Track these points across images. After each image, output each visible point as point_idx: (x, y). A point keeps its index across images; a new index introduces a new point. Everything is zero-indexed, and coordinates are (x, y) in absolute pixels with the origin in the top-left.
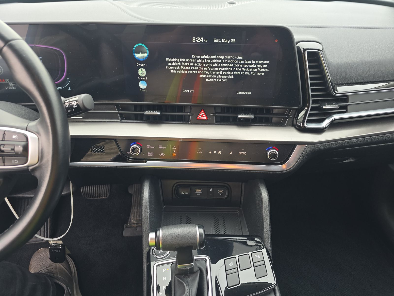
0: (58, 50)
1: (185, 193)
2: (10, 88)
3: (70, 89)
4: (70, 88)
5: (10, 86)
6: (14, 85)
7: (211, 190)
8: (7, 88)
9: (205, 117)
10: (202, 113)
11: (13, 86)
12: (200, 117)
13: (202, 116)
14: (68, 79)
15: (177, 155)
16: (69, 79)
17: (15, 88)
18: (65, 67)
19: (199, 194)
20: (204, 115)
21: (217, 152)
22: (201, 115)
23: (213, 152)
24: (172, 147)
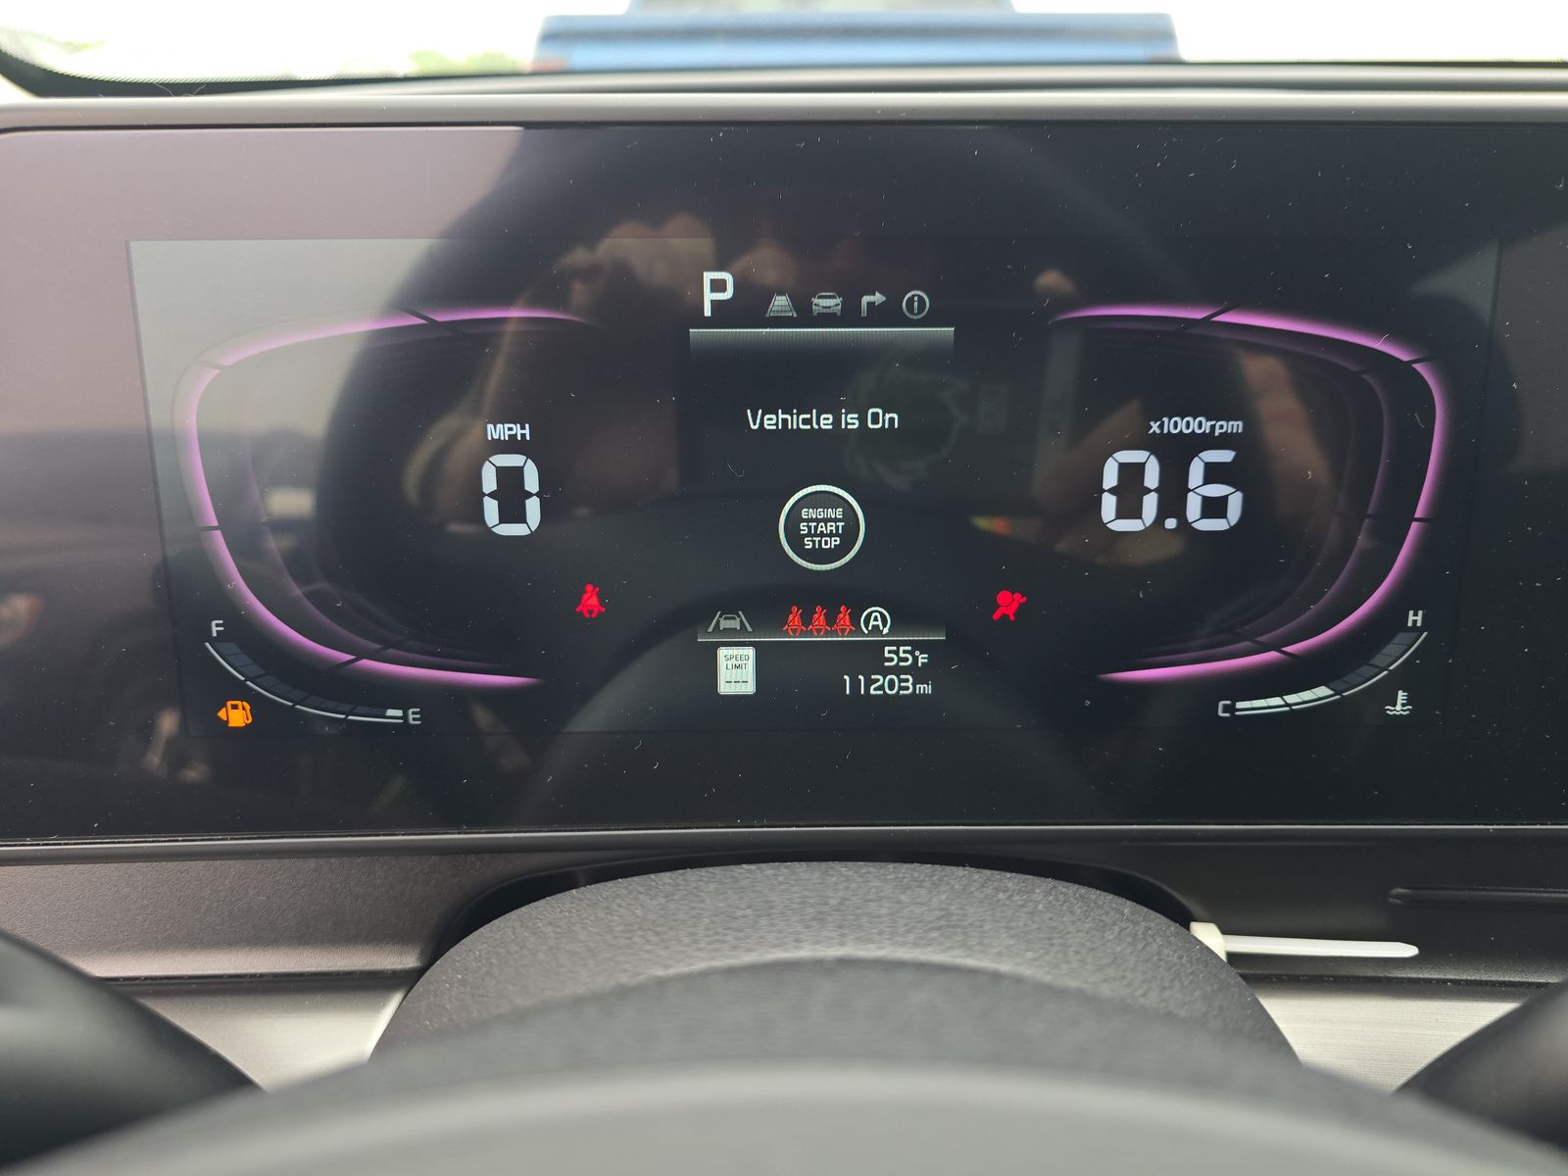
0: (1403, 355)
2: (881, 688)
3: (1400, 706)
4: (1401, 696)
5: (885, 672)
6: (922, 659)
8: (855, 684)
11: (913, 670)
14: (1411, 618)
16: (1419, 618)
17: (925, 689)
18: (1418, 515)
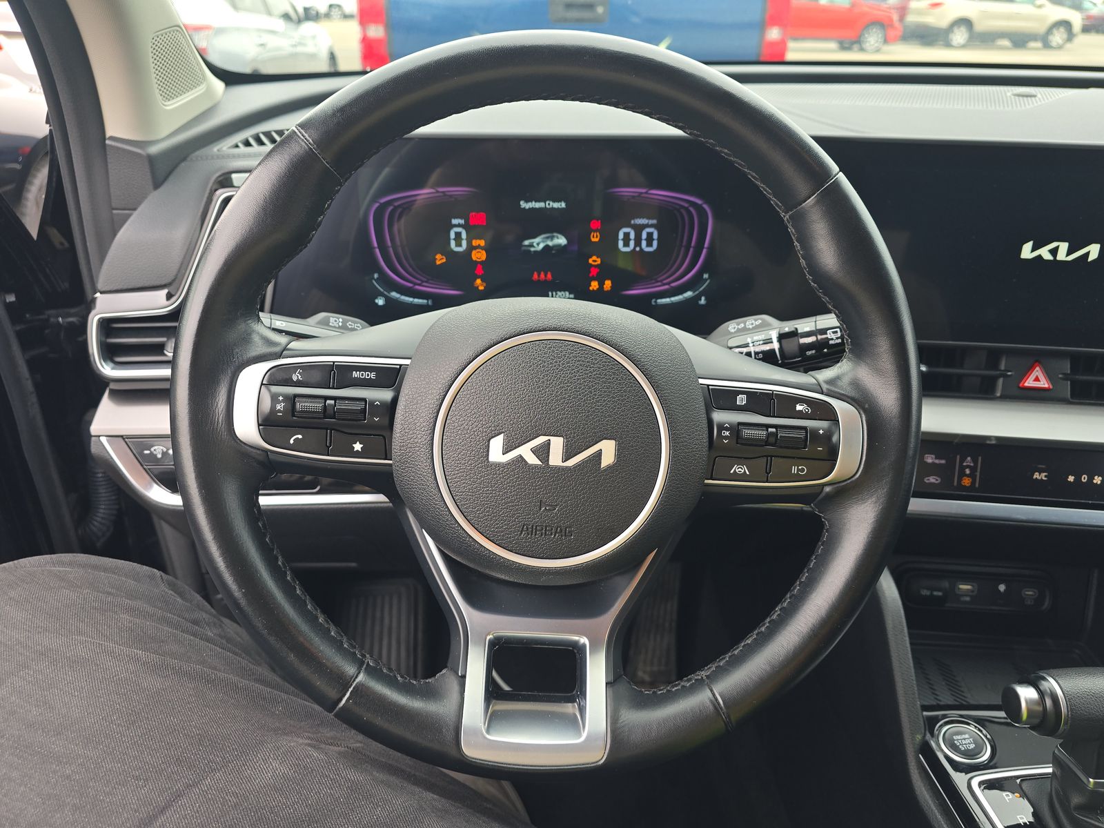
0: (699, 202)
1: (932, 594)
3: (703, 301)
4: (703, 298)
7: (1002, 588)
9: (1044, 383)
10: (1038, 372)
12: (1030, 383)
13: (1037, 379)
14: (705, 276)
15: (973, 483)
16: (707, 276)
18: (705, 246)
19: (968, 599)
20: (1041, 377)
21: (1091, 478)
22: (1033, 377)
23: (1078, 478)
24: (962, 460)
